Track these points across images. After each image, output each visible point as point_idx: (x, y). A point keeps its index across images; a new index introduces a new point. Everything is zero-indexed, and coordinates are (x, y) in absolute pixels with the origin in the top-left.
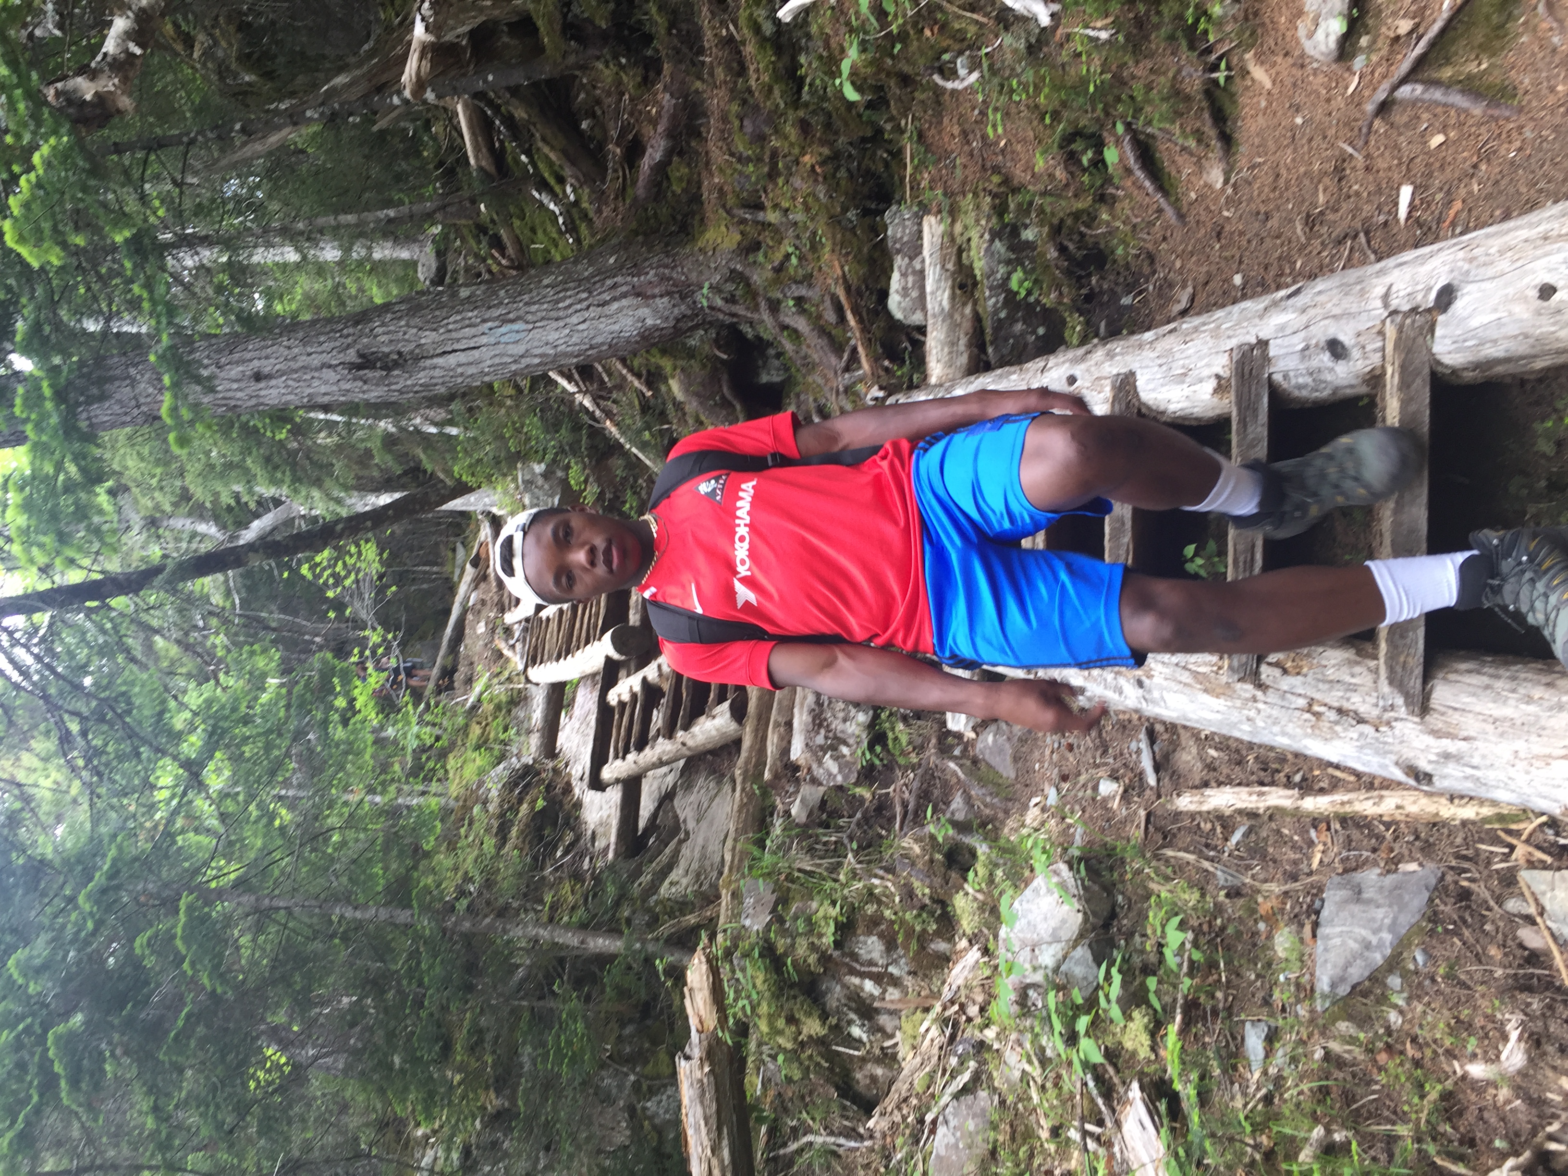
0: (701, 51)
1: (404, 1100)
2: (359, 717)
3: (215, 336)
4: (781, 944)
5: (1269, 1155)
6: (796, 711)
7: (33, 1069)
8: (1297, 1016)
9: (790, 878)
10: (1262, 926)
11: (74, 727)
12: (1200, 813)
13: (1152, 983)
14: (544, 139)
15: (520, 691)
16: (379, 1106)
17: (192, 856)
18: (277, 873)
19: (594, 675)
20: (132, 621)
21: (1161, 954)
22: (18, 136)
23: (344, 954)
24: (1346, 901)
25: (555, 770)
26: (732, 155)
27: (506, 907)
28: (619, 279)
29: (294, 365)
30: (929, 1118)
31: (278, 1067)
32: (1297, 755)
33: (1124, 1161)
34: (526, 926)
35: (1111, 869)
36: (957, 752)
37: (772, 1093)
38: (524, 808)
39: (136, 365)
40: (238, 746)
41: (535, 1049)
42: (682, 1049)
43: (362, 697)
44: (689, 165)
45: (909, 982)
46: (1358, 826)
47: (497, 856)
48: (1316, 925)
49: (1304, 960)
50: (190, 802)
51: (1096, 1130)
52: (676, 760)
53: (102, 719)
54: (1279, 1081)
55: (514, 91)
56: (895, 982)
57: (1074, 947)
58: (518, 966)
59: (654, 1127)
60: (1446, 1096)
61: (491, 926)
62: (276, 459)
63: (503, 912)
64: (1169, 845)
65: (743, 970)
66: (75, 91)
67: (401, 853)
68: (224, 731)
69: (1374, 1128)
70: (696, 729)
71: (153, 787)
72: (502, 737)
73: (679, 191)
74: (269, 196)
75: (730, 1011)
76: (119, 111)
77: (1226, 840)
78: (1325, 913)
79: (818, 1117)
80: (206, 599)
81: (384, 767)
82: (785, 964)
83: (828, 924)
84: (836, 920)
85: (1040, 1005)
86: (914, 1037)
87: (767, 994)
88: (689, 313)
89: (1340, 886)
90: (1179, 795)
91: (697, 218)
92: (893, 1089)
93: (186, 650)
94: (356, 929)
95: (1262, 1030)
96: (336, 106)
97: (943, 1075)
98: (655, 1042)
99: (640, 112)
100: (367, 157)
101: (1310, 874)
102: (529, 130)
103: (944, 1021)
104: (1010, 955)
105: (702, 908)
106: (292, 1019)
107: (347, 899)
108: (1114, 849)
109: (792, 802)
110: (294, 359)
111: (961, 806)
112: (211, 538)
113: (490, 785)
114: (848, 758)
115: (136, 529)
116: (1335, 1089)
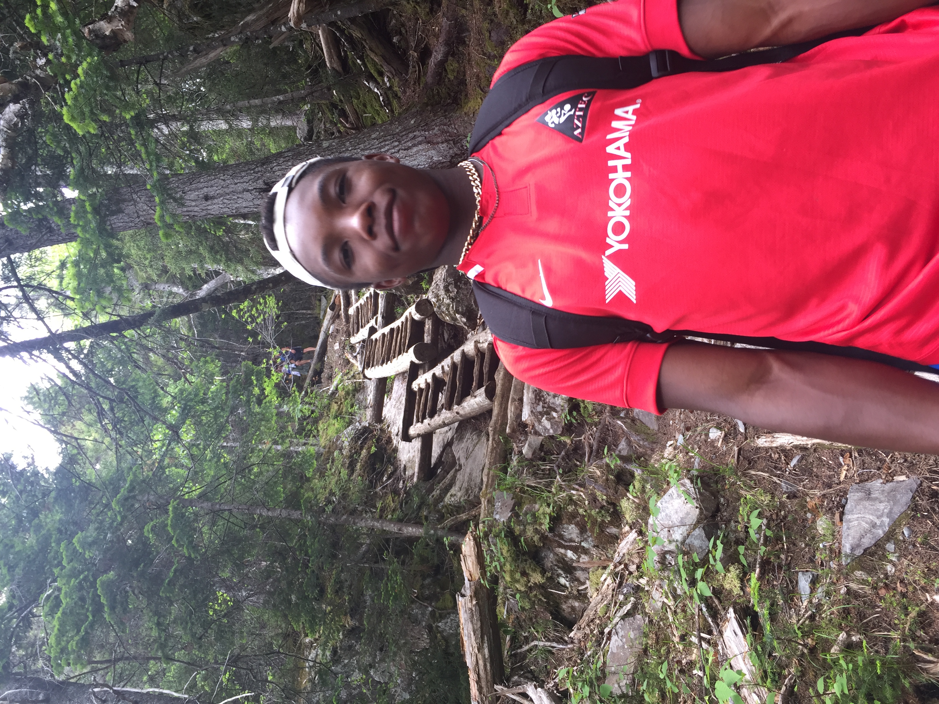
1: (298, 622)
2: (267, 399)
3: (181, 174)
4: (517, 529)
5: (813, 650)
6: (525, 392)
7: (88, 601)
8: (830, 568)
9: (522, 491)
10: (809, 515)
11: (106, 407)
12: (771, 448)
13: (741, 549)
14: (371, 49)
15: (360, 383)
16: (284, 625)
17: (175, 481)
18: (223, 490)
19: (403, 373)
20: (137, 344)
21: (748, 532)
22: (69, 58)
23: (262, 536)
24: (861, 499)
25: (382, 430)
26: (484, 54)
27: (355, 510)
28: (417, 133)
29: (227, 191)
30: (606, 630)
31: (225, 601)
33: (724, 654)
34: (367, 520)
35: (717, 482)
36: (622, 415)
37: (512, 617)
38: (364, 452)
39: (136, 193)
40: (199, 416)
41: (373, 592)
42: (460, 591)
43: (269, 388)
44: (458, 62)
45: (594, 551)
46: (869, 454)
47: (349, 480)
48: (842, 514)
49: (835, 535)
50: (173, 449)
51: (708, 637)
52: (453, 422)
53: (121, 401)
54: (819, 606)
55: (353, 20)
56: (586, 551)
57: (694, 529)
58: (362, 544)
59: (443, 637)
60: (921, 614)
61: (346, 520)
62: (217, 248)
63: (353, 512)
64: (752, 468)
65: (495, 545)
66: (100, 29)
67: (294, 478)
68: (191, 407)
69: (877, 633)
70: (465, 404)
71: (152, 441)
72: (350, 411)
73: (452, 78)
74: (210, 90)
75: (488, 569)
76: (125, 41)
77: (788, 464)
78: (848, 507)
79: (540, 631)
80: (178, 331)
81: (283, 429)
82: (520, 541)
83: (545, 517)
84: (550, 515)
85: (673, 563)
86: (598, 584)
87: (509, 559)
88: (459, 152)
89: (857, 491)
90: (758, 438)
91: (463, 94)
92: (585, 614)
93: (168, 360)
94: (269, 522)
95: (809, 577)
96: (249, 33)
97: (615, 605)
98: (443, 588)
99: (428, 30)
100: (266, 64)
101: (839, 483)
102: (362, 44)
103: (615, 575)
104: (655, 534)
105: (469, 510)
106: (233, 575)
107: (263, 505)
108: (719, 470)
109: (523, 446)
110: (227, 187)
111: (625, 447)
112: (180, 295)
113: (343, 439)
114: (557, 419)
115: (137, 291)
116: (853, 610)
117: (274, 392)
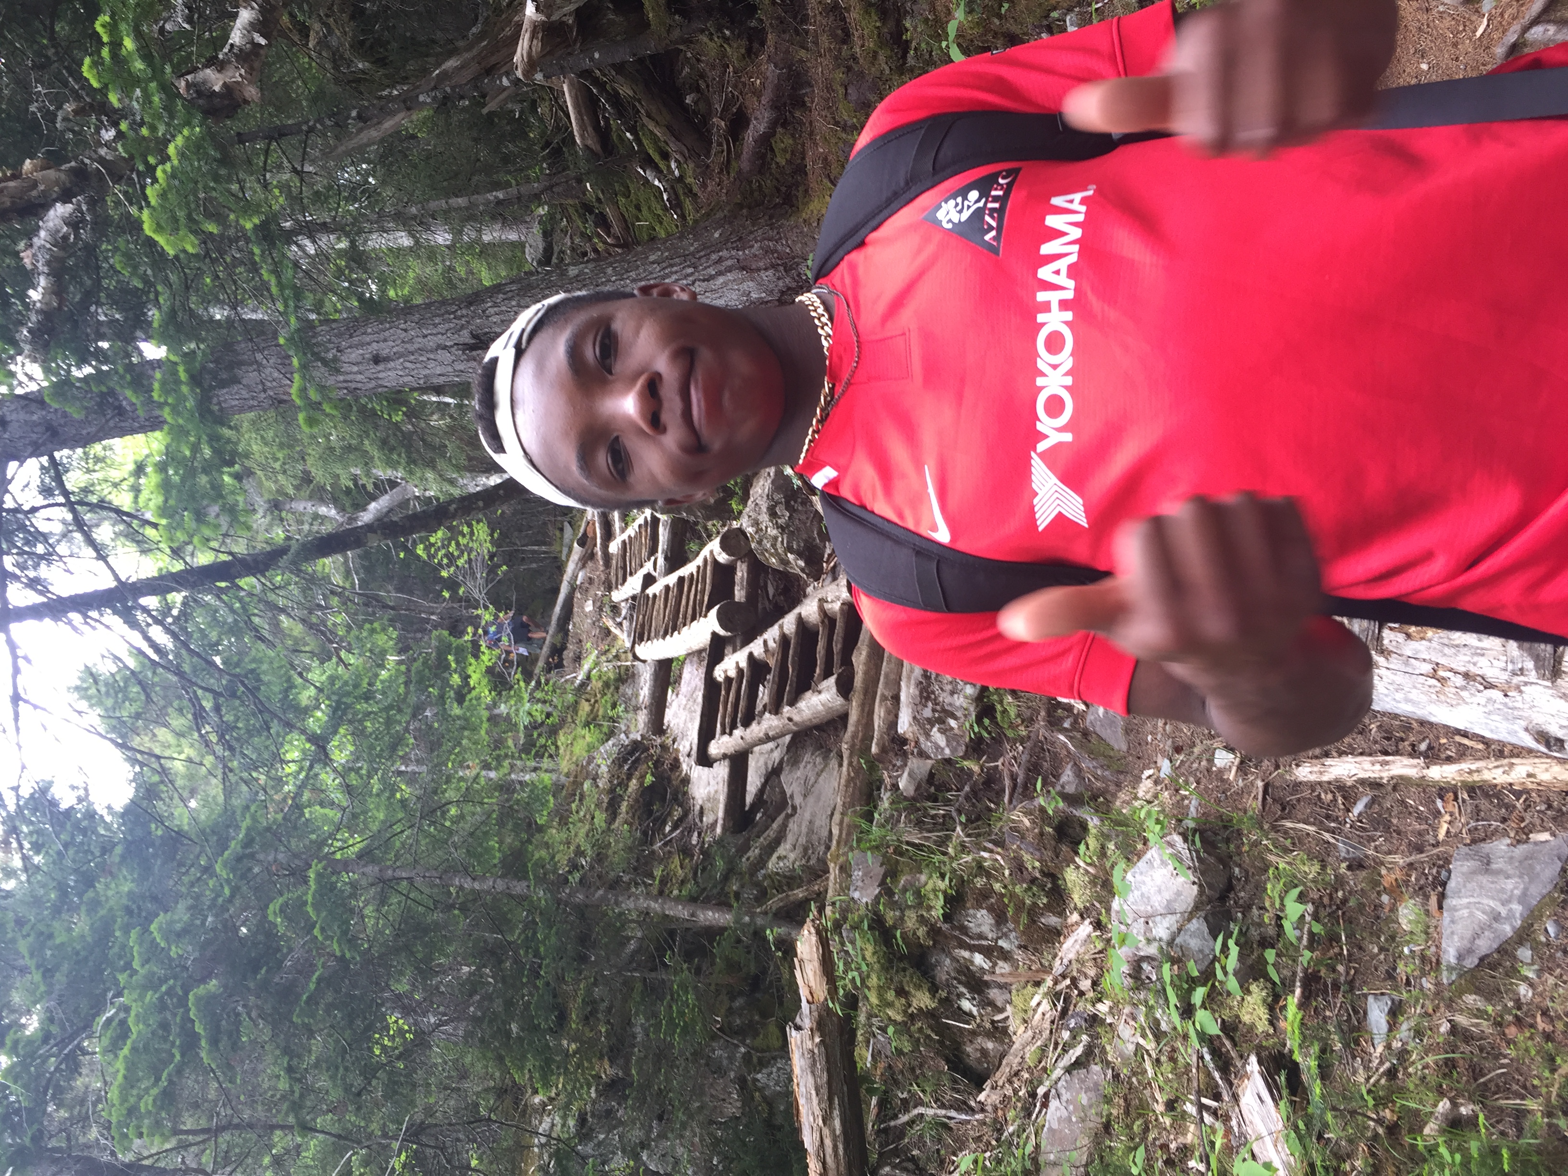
0: (805, 19)
1: (521, 1068)
2: (474, 693)
3: (335, 321)
4: (890, 916)
5: (1393, 1130)
6: (903, 684)
7: (175, 1029)
8: (1422, 988)
9: (899, 852)
10: (1385, 898)
11: (208, 705)
12: (1320, 783)
13: (1270, 955)
14: (649, 116)
15: (627, 668)
16: (497, 1074)
17: (319, 828)
18: (398, 844)
19: (700, 652)
20: (260, 600)
21: (1280, 926)
22: (153, 128)
23: (463, 923)
24: (1474, 873)
25: (664, 747)
26: (837, 123)
27: (618, 881)
28: (724, 253)
29: (410, 347)
30: (1041, 1091)
31: (401, 1032)
32: (1422, 723)
33: (1242, 1134)
34: (637, 898)
35: (1228, 841)
36: (1066, 725)
37: (882, 1065)
38: (634, 783)
39: (261, 351)
40: (361, 721)
41: (647, 1020)
42: (793, 1020)
43: (476, 675)
44: (793, 136)
45: (1019, 955)
46: (1487, 795)
47: (608, 830)
48: (1442, 897)
49: (1430, 932)
50: (317, 775)
51: (1214, 1104)
52: (782, 735)
53: (233, 695)
54: (1403, 1055)
55: (620, 68)
56: (1006, 956)
57: (1189, 920)
58: (629, 939)
59: (764, 1098)
61: (603, 898)
62: (392, 442)
63: (615, 885)
64: (1288, 817)
65: (853, 942)
66: (204, 82)
67: (516, 825)
68: (348, 706)
69: (1503, 1102)
70: (802, 704)
71: (282, 761)
72: (610, 713)
73: (783, 162)
74: (383, 183)
75: (840, 983)
76: (246, 102)
77: (1348, 811)
78: (1452, 885)
79: (929, 1089)
80: (327, 579)
81: (498, 744)
82: (895, 937)
83: (937, 897)
84: (945, 893)
85: (1154, 978)
86: (1026, 1011)
87: (876, 966)
88: (794, 285)
89: (1467, 857)
90: (1298, 765)
91: (801, 189)
92: (1004, 1062)
93: (311, 628)
94: (475, 900)
95: (1385, 1004)
96: (448, 89)
97: (1055, 1048)
98: (765, 1015)
99: (744, 84)
100: (476, 140)
101: (1437, 844)
102: (634, 106)
103: (1055, 996)
104: (1123, 927)
105: (810, 882)
106: (414, 988)
107: (466, 871)
108: (1231, 820)
109: (900, 776)
110: (411, 341)
111: (1071, 779)
112: (331, 519)
113: (600, 761)
114: (956, 731)
115: (261, 512)
116: (1461, 1062)
117: (485, 681)
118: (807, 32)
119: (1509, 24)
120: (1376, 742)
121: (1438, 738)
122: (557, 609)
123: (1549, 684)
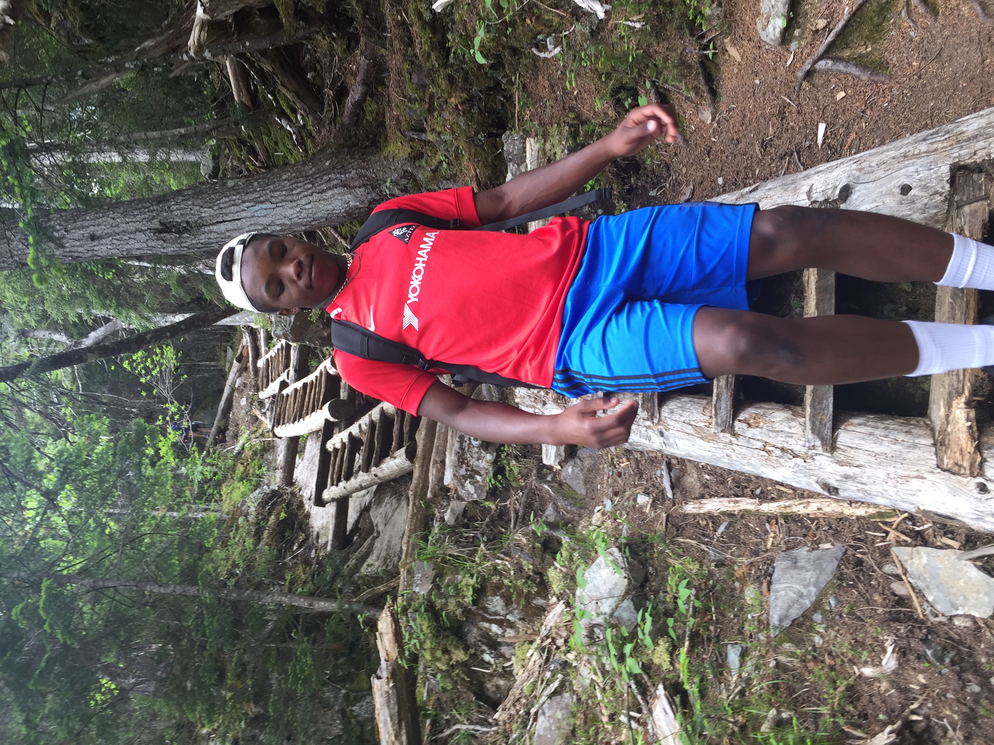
0: (385, 29)
1: (193, 711)
2: (162, 461)
3: (65, 210)
4: (439, 603)
5: (743, 728)
6: (447, 453)
8: (759, 640)
9: (444, 561)
10: (737, 584)
12: (699, 514)
13: (670, 622)
14: (283, 85)
15: (269, 442)
16: (177, 715)
17: (50, 554)
18: (107, 563)
19: (317, 432)
20: (9, 399)
21: (676, 603)
23: (153, 616)
24: (788, 568)
25: (293, 494)
26: (405, 97)
27: (261, 583)
28: (332, 176)
29: (117, 230)
30: (533, 711)
31: (111, 691)
32: (757, 477)
33: (654, 734)
34: (273, 595)
35: (645, 550)
36: (549, 478)
37: (433, 698)
38: (272, 518)
39: (9, 230)
40: (81, 481)
41: (280, 675)
42: (375, 672)
43: (164, 448)
44: (377, 103)
45: (520, 625)
46: (795, 521)
47: (255, 550)
48: (770, 583)
49: (763, 605)
50: (49, 518)
51: (637, 715)
52: (371, 485)
54: (748, 681)
55: (263, 53)
56: (511, 625)
57: (622, 600)
58: (269, 621)
59: (358, 722)
60: (850, 688)
61: (250, 596)
62: (106, 292)
63: (259, 587)
64: (680, 535)
65: (414, 620)
67: (191, 548)
68: (72, 471)
69: (807, 709)
70: (383, 466)
71: (25, 508)
72: (257, 472)
73: (371, 119)
74: (102, 119)
75: (407, 647)
77: (716, 531)
78: (775, 576)
79: (463, 713)
80: (58, 384)
81: (179, 493)
82: (441, 616)
83: (468, 589)
84: (473, 587)
85: (601, 638)
86: (524, 660)
87: (430, 635)
88: (378, 198)
89: (784, 559)
90: (686, 504)
91: (383, 137)
92: (510, 693)
93: (46, 418)
94: (161, 600)
95: (738, 650)
96: (146, 60)
97: (542, 683)
98: (358, 668)
99: (345, 68)
100: (166, 94)
101: (766, 551)
102: (273, 78)
103: (542, 649)
104: (582, 606)
105: (388, 581)
106: (119, 660)
107: (154, 580)
108: (647, 538)
109: (445, 512)
110: (117, 226)
111: (552, 512)
112: (63, 343)
113: (249, 504)
114: (481, 483)
115: (12, 338)
116: (782, 685)
117: (171, 452)
118: (386, 37)
119: (806, 58)
120: (731, 489)
121: (766, 486)
122: (222, 403)
123: (829, 455)
